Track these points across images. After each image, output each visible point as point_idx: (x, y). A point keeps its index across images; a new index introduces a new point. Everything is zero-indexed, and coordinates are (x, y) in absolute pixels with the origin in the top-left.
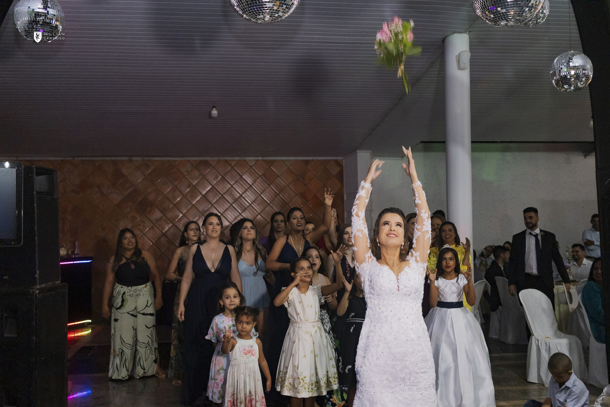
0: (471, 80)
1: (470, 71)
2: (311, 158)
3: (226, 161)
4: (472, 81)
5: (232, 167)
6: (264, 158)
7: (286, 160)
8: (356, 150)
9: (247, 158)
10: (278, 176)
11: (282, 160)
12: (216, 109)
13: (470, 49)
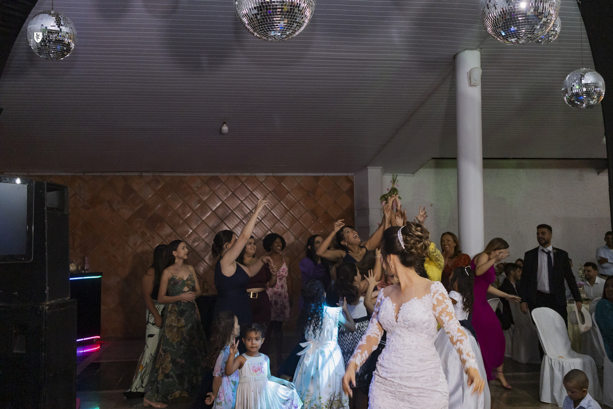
1: (482, 88)
3: (237, 177)
4: (484, 98)
6: (275, 174)
7: (296, 176)
8: (367, 166)
9: (258, 174)
10: (288, 192)
11: (292, 176)
12: (227, 125)
13: (481, 66)
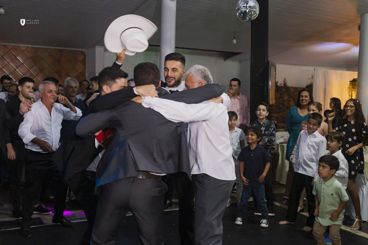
5: (9, 50)
6: (33, 46)
8: (95, 46)
9: (21, 45)
10: (42, 58)
12: (3, 9)
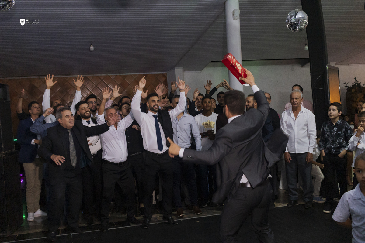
0: (240, 25)
1: (240, 20)
2: (148, 73)
3: (98, 77)
4: (242, 26)
5: (102, 80)
6: (120, 74)
7: (133, 75)
8: (174, 67)
9: (110, 75)
10: (129, 84)
11: (131, 75)
12: (93, 46)
13: (240, 8)
